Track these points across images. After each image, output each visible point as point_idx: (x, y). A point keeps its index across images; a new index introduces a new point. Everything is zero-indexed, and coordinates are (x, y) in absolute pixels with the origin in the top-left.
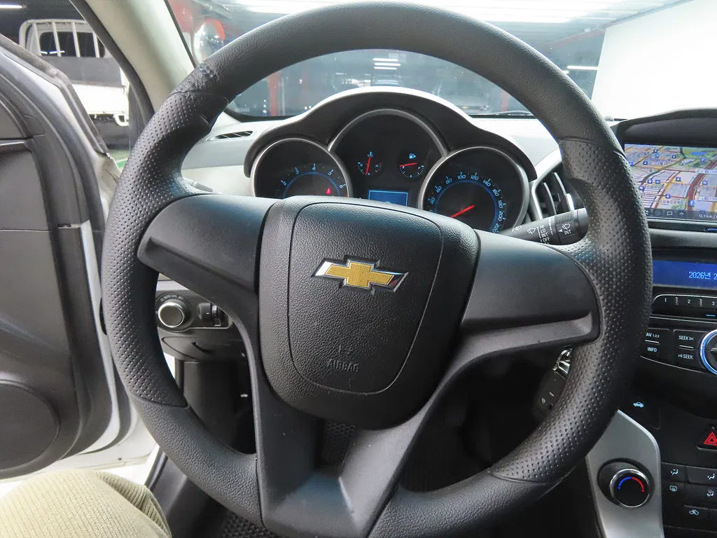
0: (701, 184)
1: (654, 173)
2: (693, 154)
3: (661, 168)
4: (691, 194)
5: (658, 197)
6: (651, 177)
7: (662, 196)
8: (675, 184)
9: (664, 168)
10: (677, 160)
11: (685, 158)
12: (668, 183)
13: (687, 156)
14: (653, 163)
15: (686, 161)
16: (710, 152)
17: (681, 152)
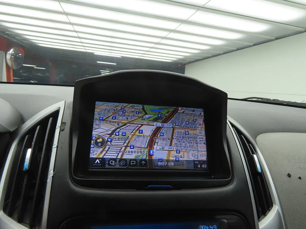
0: (159, 135)
1: (122, 127)
2: (152, 111)
3: (126, 122)
4: (151, 144)
5: (124, 148)
6: (118, 130)
7: (126, 147)
8: (138, 136)
9: (129, 123)
10: (140, 115)
11: (146, 114)
12: (133, 135)
13: (148, 113)
14: (121, 118)
15: (147, 116)
16: (165, 109)
17: (143, 109)
